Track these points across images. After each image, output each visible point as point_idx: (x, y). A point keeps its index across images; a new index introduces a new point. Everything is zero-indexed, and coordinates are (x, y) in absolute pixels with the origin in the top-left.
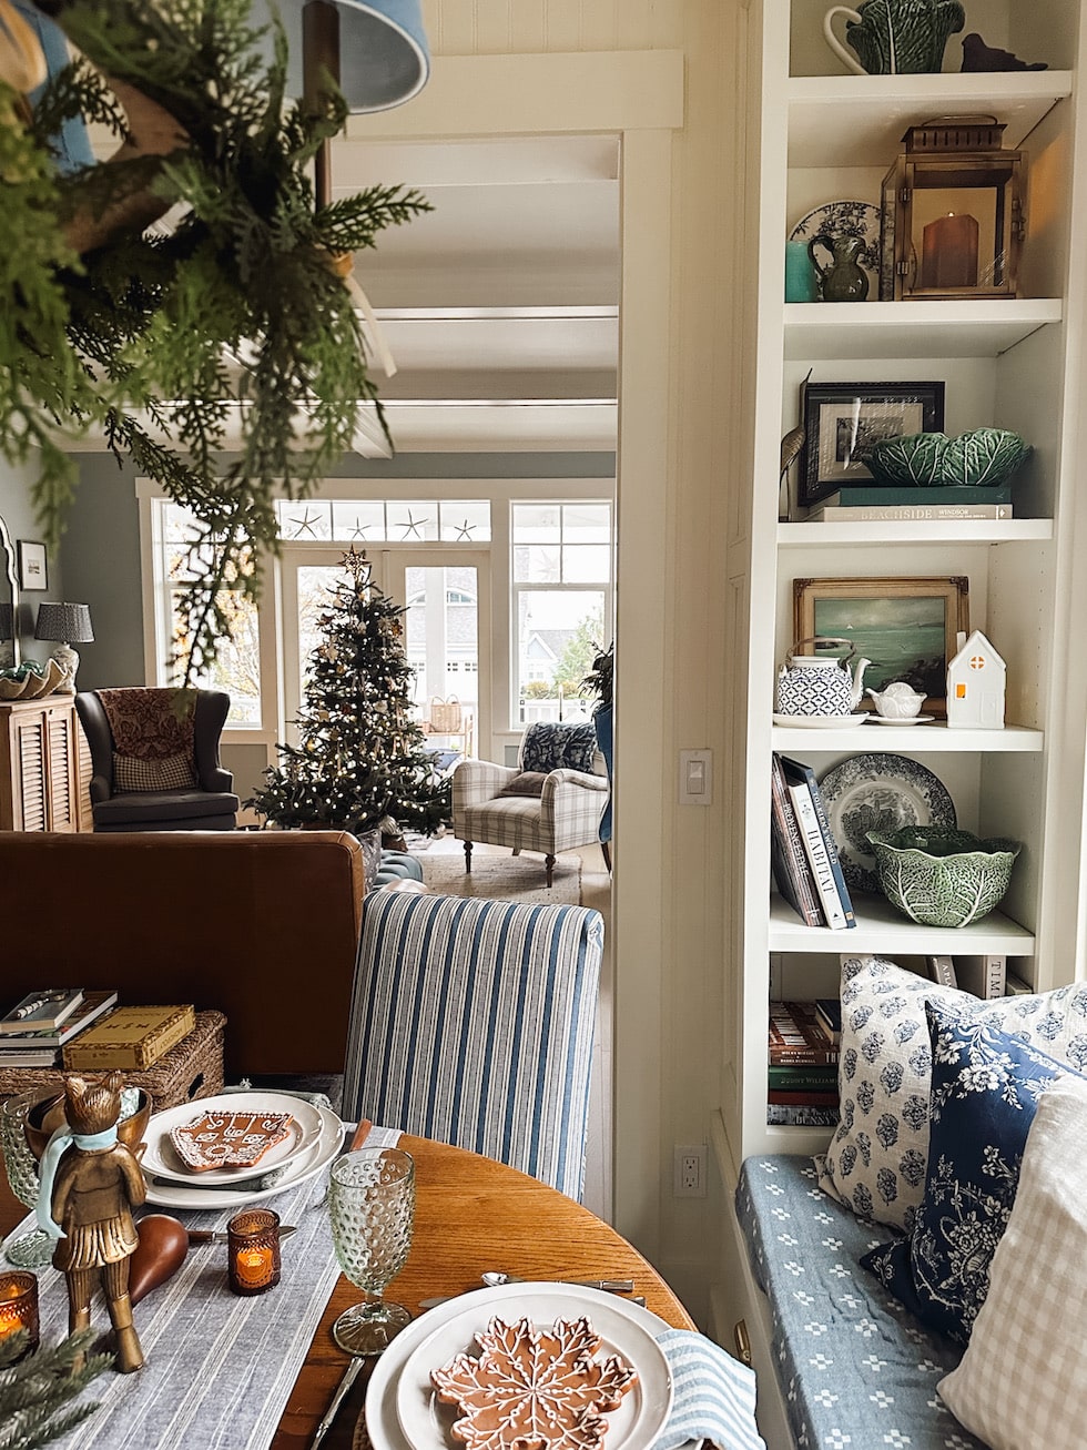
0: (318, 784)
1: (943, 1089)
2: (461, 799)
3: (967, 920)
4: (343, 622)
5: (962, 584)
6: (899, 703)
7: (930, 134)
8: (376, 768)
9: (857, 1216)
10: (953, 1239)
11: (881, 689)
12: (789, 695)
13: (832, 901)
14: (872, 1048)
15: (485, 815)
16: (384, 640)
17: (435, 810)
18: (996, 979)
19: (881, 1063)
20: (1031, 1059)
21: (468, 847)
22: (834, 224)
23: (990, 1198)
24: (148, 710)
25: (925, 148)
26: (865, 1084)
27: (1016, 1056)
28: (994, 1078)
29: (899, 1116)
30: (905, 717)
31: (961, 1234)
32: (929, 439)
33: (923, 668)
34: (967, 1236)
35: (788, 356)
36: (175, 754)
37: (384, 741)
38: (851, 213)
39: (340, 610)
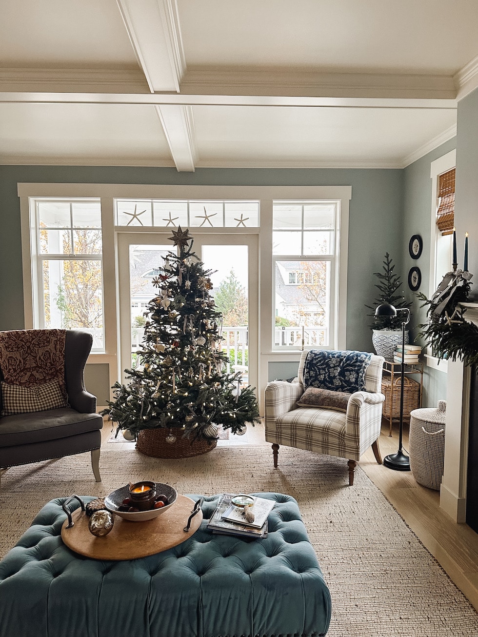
2: (273, 412)
15: (294, 426)
16: (204, 293)
21: (276, 448)
24: (29, 347)
36: (50, 380)
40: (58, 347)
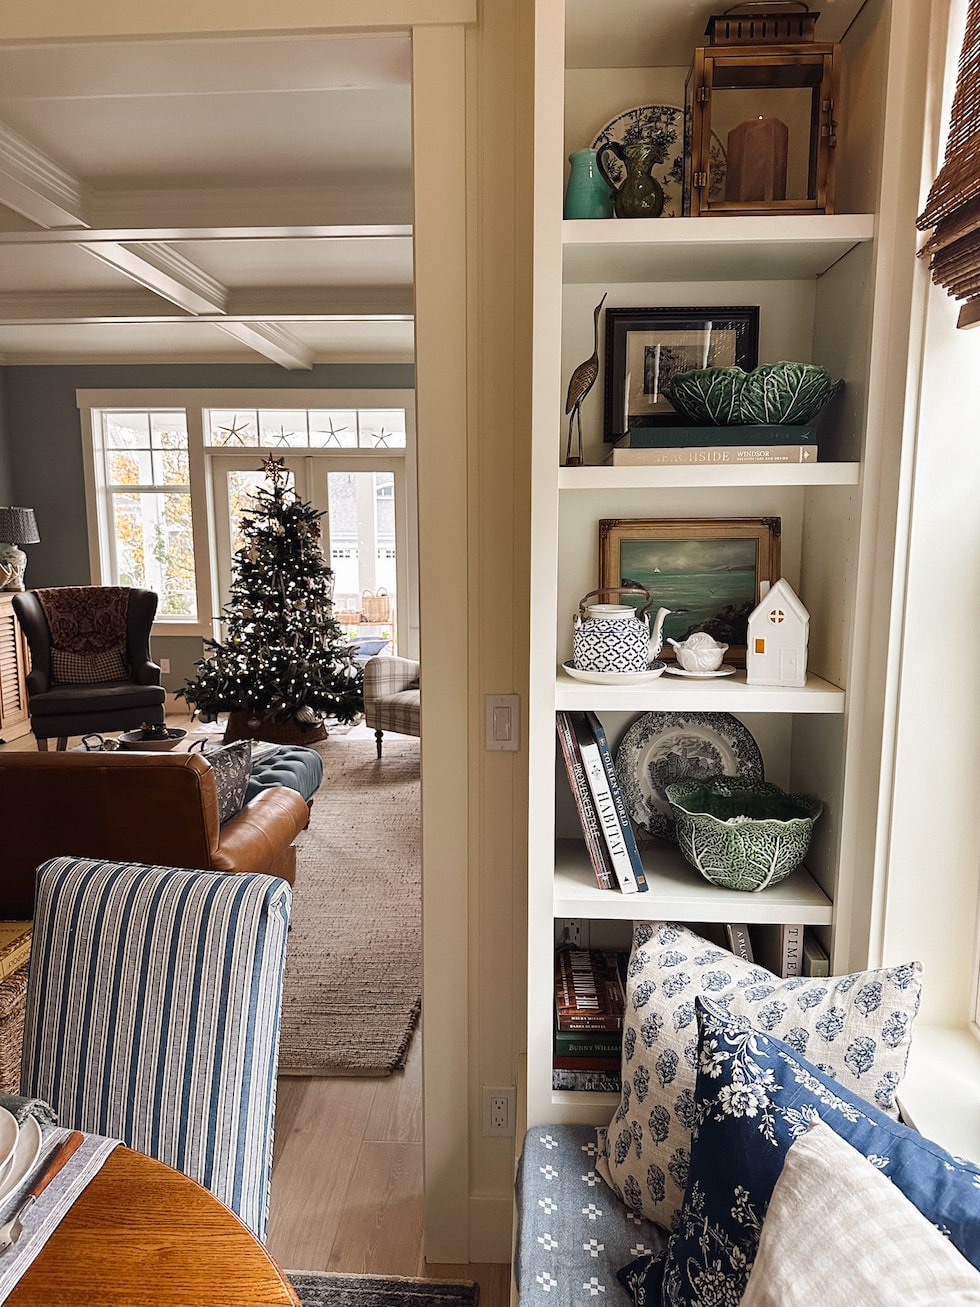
0: (242, 676)
1: (703, 1105)
2: (371, 691)
3: (763, 886)
4: (263, 526)
5: (774, 524)
6: (698, 656)
7: (734, 25)
8: (295, 662)
9: (629, 1210)
10: (697, 1285)
11: (682, 639)
12: (583, 648)
13: (623, 865)
14: (651, 1030)
15: (393, 706)
16: (302, 542)
17: (351, 700)
18: (793, 946)
19: (658, 1048)
20: (797, 1079)
21: (379, 735)
22: (640, 131)
23: (736, 1249)
24: (84, 608)
25: (730, 40)
26: (641, 1068)
27: (781, 1074)
28: (753, 1102)
29: (671, 1110)
30: (704, 671)
31: (705, 1283)
32: (725, 374)
33: (732, 614)
34: (711, 1287)
35: (567, 278)
36: (110, 648)
37: (302, 636)
38: (659, 119)
39: (261, 514)
40: (119, 608)
